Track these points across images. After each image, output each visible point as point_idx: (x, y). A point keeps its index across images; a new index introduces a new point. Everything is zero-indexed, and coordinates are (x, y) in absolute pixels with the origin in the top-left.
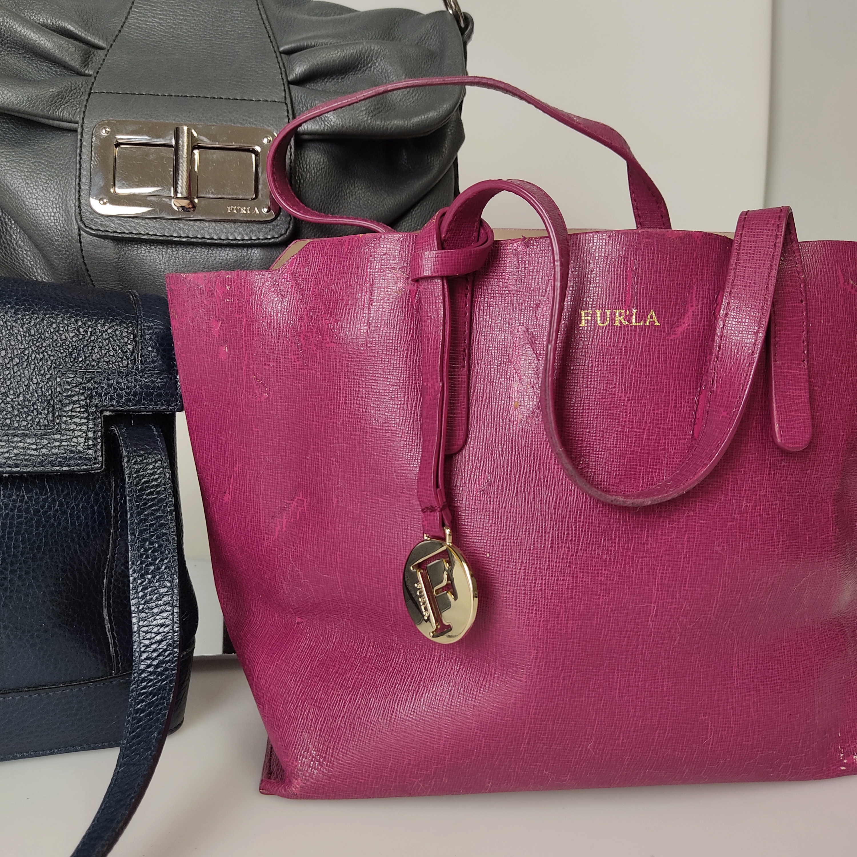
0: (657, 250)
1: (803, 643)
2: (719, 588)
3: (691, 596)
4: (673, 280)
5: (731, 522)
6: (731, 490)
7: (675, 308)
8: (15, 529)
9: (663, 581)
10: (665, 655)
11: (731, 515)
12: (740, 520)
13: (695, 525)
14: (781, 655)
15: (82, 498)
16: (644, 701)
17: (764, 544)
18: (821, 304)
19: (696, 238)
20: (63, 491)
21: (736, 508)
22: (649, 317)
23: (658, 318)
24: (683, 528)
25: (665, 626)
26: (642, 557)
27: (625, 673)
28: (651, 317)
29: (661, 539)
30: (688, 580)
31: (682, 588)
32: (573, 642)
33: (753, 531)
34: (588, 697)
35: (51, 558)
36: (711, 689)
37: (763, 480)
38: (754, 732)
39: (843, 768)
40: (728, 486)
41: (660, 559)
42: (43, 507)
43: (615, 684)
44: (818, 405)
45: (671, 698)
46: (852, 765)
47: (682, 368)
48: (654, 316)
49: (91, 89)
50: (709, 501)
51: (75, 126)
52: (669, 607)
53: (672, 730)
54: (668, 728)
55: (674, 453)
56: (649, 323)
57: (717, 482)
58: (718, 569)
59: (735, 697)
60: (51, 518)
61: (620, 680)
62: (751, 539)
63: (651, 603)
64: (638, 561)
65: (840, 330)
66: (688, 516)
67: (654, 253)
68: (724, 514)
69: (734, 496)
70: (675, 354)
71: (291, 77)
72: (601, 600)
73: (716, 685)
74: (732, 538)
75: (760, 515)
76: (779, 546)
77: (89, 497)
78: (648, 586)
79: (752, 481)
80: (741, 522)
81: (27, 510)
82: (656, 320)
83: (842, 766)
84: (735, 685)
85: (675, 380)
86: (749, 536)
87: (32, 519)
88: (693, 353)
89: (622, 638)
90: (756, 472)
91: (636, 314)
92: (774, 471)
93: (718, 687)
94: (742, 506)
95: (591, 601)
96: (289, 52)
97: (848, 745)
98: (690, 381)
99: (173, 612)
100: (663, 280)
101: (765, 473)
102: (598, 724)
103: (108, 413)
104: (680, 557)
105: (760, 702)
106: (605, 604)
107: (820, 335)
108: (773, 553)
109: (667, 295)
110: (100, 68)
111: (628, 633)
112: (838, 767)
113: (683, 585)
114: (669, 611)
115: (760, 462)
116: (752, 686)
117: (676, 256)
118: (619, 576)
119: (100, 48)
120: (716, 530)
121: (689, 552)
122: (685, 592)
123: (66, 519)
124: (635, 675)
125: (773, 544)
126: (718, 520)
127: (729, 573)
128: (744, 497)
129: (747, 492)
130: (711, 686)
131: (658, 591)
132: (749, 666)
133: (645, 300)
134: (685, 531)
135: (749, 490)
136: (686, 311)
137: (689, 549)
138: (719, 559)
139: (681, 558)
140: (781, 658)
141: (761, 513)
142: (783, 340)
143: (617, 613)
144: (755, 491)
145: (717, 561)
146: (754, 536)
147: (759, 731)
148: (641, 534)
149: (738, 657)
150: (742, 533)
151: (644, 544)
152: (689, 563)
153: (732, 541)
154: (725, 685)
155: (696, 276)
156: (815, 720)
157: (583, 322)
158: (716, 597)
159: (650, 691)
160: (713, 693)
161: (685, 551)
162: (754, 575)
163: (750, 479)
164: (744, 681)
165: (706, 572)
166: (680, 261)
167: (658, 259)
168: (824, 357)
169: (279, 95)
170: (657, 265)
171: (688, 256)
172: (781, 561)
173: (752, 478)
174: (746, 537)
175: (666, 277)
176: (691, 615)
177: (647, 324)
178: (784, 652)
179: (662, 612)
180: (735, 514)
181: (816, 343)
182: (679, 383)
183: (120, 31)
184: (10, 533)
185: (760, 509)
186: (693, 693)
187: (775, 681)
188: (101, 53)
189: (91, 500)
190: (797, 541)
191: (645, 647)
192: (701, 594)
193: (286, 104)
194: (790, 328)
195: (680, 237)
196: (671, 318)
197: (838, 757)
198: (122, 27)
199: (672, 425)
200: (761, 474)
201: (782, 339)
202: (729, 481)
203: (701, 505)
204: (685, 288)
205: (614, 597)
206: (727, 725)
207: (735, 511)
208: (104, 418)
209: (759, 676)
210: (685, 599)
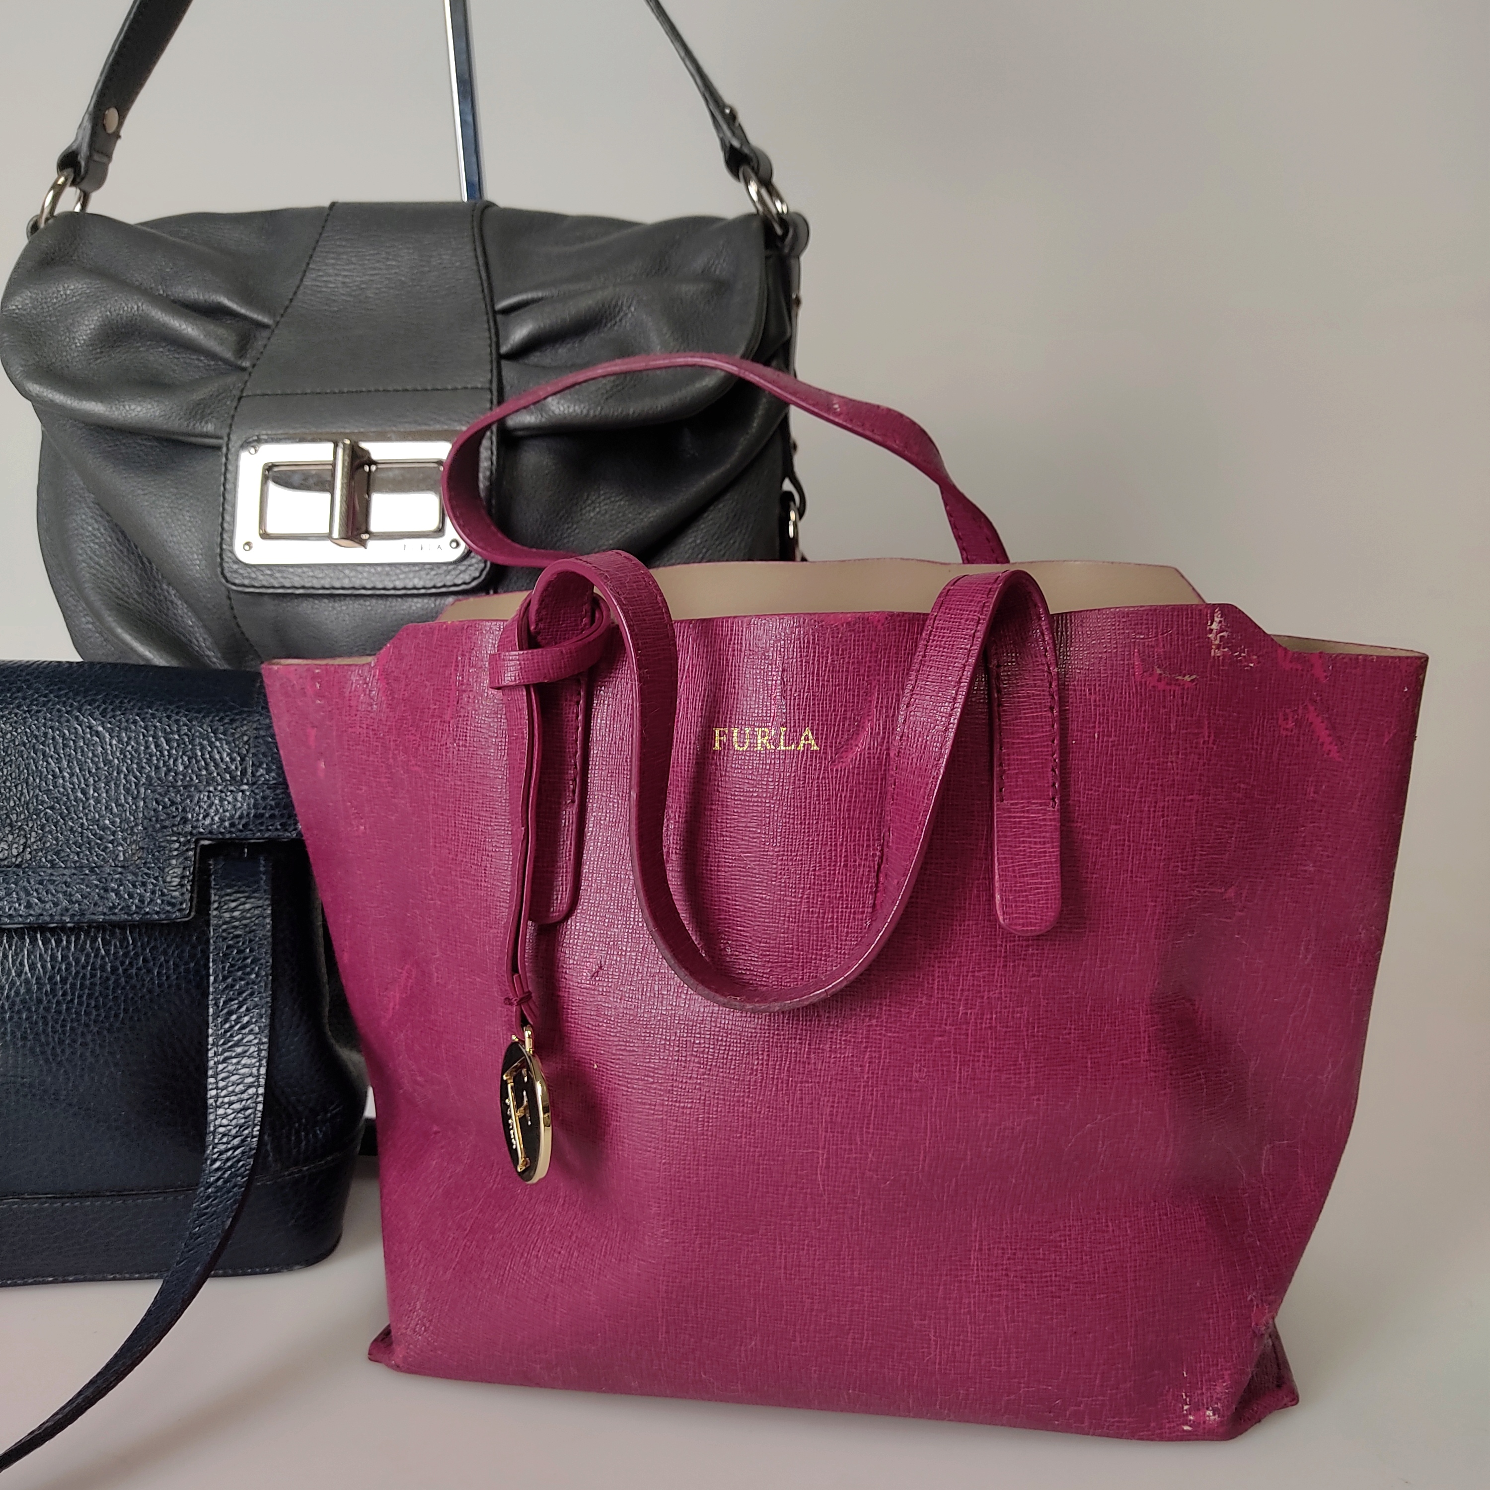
0: (813, 643)
1: (1110, 1224)
2: (926, 1133)
3: (881, 1142)
4: (838, 685)
5: (941, 1036)
6: (938, 989)
7: (844, 725)
8: (87, 991)
9: (834, 1117)
10: (851, 1224)
11: (940, 1027)
12: (955, 1034)
13: (880, 1039)
14: (1063, 1238)
15: (173, 952)
16: (825, 1289)
17: (999, 1071)
18: (1095, 709)
19: (875, 623)
20: (148, 943)
21: (948, 1016)
22: (803, 738)
23: (816, 739)
24: (861, 1042)
25: (843, 1182)
26: (801, 1082)
27: (792, 1246)
28: (807, 739)
29: (830, 1057)
30: (872, 1118)
31: (865, 1130)
32: (708, 1197)
33: (980, 1051)
34: (739, 1275)
35: (132, 1028)
36: (932, 1280)
37: (994, 975)
38: (1009, 1353)
39: (1186, 1428)
40: (933, 984)
41: (828, 1085)
42: (122, 963)
43: (778, 1261)
44: (1095, 863)
45: (866, 1288)
46: (1202, 1426)
47: (854, 811)
48: (810, 737)
49: (242, 391)
50: (901, 1004)
51: (220, 441)
52: (846, 1156)
53: (873, 1335)
54: (866, 1333)
55: (847, 932)
56: (804, 746)
57: (914, 976)
58: (920, 1106)
59: (974, 1297)
60: (132, 978)
61: (785, 1256)
62: (977, 1064)
63: (818, 1149)
64: (796, 1086)
65: (1133, 747)
66: (869, 1026)
67: (808, 647)
68: (927, 1025)
69: (943, 998)
70: (843, 790)
71: (504, 349)
72: (744, 1140)
73: (941, 1275)
74: (942, 1061)
75: (990, 1028)
76: (1030, 1075)
77: (183, 952)
78: (812, 1123)
79: (973, 976)
80: (958, 1037)
81: (103, 968)
82: (813, 742)
83: (1187, 1424)
84: (974, 1279)
85: (844, 828)
86: (971, 1058)
87: (108, 979)
88: (871, 789)
89: (780, 1196)
90: (979, 964)
91: (785, 735)
92: (1014, 961)
93: (944, 1278)
94: (958, 1013)
95: (729, 1140)
96: (507, 311)
97: (1199, 1392)
98: (868, 829)
99: (256, 1110)
100: (823, 685)
101: (998, 964)
102: (760, 1316)
103: (207, 842)
104: (858, 1084)
105: (1018, 1307)
106: (750, 1146)
107: (1093, 756)
108: (1018, 1085)
109: (830, 707)
110: (258, 359)
111: (789, 1189)
112: (1178, 1425)
113: (865, 1126)
114: (848, 1162)
115: (988, 949)
116: (1003, 1283)
117: (842, 650)
118: (769, 1107)
119: (265, 326)
120: (915, 1047)
121: (872, 1078)
122: (870, 1136)
123: (152, 979)
124: (808, 1250)
125: (1018, 1071)
126: (917, 1033)
127: (940, 1112)
128: (960, 1000)
129: (966, 993)
130: (932, 1276)
131: (826, 1132)
132: (1000, 1251)
133: (797, 714)
134: (866, 1047)
135: (969, 990)
136: (860, 727)
137: (873, 1073)
138: (921, 1090)
139: (859, 1086)
140: (1063, 1244)
141: (994, 1024)
142: (1015, 769)
143: (769, 1160)
144: (979, 992)
145: (919, 1094)
146: (981, 1058)
147: (1017, 1352)
148: (800, 1049)
149: (981, 1237)
150: (960, 1053)
151: (804, 1063)
152: (872, 1094)
153: (942, 1065)
154: (957, 1276)
155: (877, 677)
156: (1127, 1346)
157: (717, 745)
158: (922, 1146)
159: (833, 1275)
160: (935, 1287)
161: (866, 1076)
162: (987, 1117)
163: (970, 974)
164: (990, 1274)
165: (901, 1109)
166: (849, 657)
167: (814, 656)
168: (1101, 790)
169: (482, 378)
170: (813, 663)
171: (862, 649)
172: (1035, 1097)
173: (974, 972)
174: (967, 1059)
175: (828, 681)
176: (885, 1170)
177: (801, 748)
178: (1070, 1235)
179: (837, 1163)
180: (946, 1024)
181: (1085, 769)
182: (851, 832)
183: (291, 300)
184: (80, 997)
185: (991, 1019)
186: (902, 1284)
187: (1049, 1279)
188: (266, 333)
189: (186, 955)
190: (1067, 1067)
191: (817, 1210)
192: (896, 1140)
193: (491, 391)
194: (1027, 750)
195: (849, 623)
196: (836, 738)
197: (1178, 1410)
198: (295, 293)
199: (842, 893)
200: (989, 967)
201: (1012, 767)
202: (933, 976)
203: (890, 1010)
204: (858, 695)
205: (763, 1137)
206: (961, 1337)
207: (946, 1020)
208: (201, 849)
209: (1019, 1268)
210: (871, 1145)
